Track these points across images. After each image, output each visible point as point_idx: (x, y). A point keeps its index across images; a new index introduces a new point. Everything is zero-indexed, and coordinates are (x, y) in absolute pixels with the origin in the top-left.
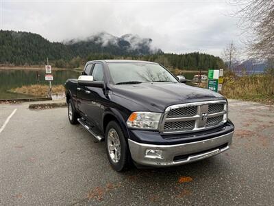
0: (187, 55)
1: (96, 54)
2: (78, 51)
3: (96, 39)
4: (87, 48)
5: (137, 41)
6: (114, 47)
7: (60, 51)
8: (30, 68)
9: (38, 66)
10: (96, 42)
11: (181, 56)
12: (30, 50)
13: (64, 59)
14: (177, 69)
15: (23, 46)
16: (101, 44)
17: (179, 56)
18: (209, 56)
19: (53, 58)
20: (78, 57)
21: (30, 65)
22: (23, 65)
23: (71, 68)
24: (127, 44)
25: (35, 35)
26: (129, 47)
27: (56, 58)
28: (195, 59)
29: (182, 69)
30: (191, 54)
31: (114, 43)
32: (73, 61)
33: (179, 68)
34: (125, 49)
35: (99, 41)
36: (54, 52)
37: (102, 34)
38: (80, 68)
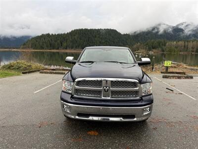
1: (152, 40)
2: (139, 39)
3: (154, 29)
4: (146, 36)
5: (191, 28)
6: (169, 34)
7: (127, 39)
10: (154, 31)
12: (109, 40)
15: (106, 38)
16: (158, 32)
20: (139, 44)
24: (182, 30)
25: (113, 30)
26: (183, 33)
31: (169, 31)
32: (135, 46)
34: (179, 35)
35: (156, 30)
36: (123, 40)
37: (159, 25)
38: (139, 51)
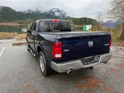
0: (81, 19)
7: (21, 15)
8: (7, 24)
9: (10, 23)
11: (78, 19)
12: (7, 15)
13: (23, 20)
14: (76, 25)
15: (3, 13)
17: (77, 19)
18: (91, 19)
19: (18, 19)
20: (30, 19)
21: (7, 22)
22: (3, 22)
23: (26, 24)
27: (19, 19)
28: (84, 20)
29: (78, 25)
30: (83, 18)
33: (77, 25)
36: (19, 16)
